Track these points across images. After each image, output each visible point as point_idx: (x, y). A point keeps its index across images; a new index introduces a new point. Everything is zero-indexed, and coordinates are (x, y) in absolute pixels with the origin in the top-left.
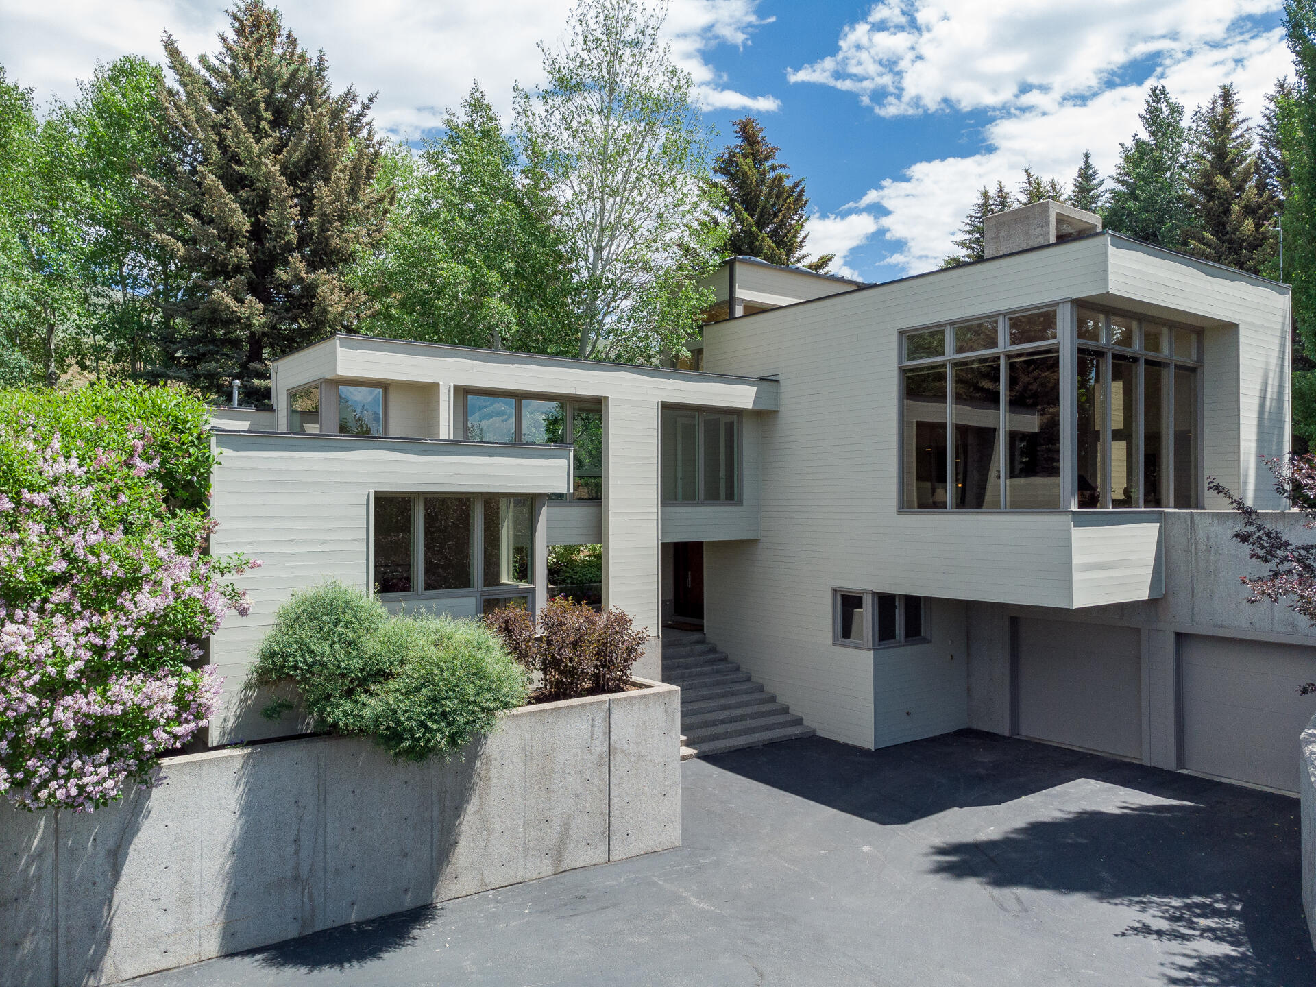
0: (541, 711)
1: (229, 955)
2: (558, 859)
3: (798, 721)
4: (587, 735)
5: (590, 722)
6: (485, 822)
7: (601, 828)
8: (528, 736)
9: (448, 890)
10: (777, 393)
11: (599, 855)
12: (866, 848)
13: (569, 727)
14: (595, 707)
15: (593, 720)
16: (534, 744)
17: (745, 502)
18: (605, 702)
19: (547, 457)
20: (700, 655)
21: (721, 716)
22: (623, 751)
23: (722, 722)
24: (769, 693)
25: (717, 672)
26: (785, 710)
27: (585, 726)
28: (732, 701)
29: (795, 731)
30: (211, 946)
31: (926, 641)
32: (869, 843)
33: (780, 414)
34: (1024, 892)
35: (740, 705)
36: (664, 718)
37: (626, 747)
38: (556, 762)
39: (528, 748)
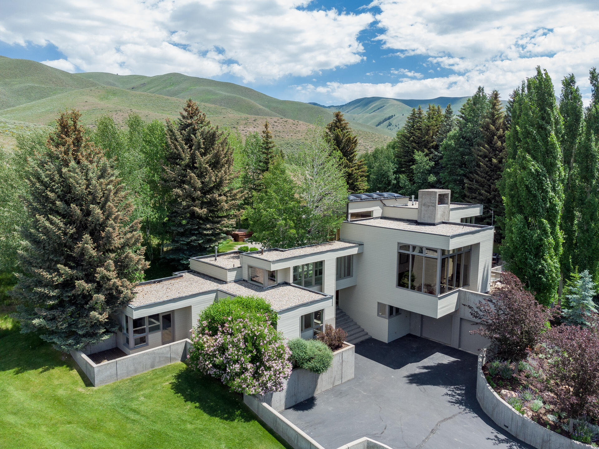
1: (286, 409)
2: (333, 384)
6: (322, 379)
7: (341, 377)
9: (317, 394)
10: (363, 248)
11: (339, 382)
12: (393, 376)
17: (353, 276)
30: (283, 408)
31: (400, 314)
32: (393, 375)
33: (364, 253)
34: (425, 387)
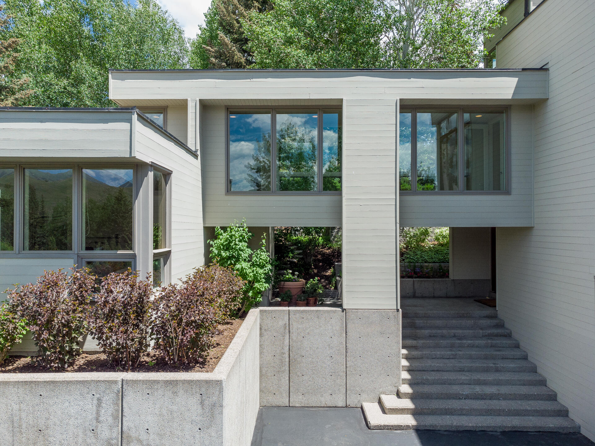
0: (31, 382)
3: (563, 413)
4: (91, 416)
5: (95, 402)
8: (16, 407)
10: (547, 81)
13: (67, 404)
14: (102, 387)
15: (99, 399)
16: (24, 415)
17: (514, 192)
18: (115, 382)
19: (106, 121)
20: (482, 329)
21: (466, 390)
22: (139, 441)
23: (467, 397)
24: (540, 375)
25: (491, 346)
26: (553, 397)
27: (90, 406)
28: (491, 377)
29: (551, 423)
33: (550, 102)
35: (498, 383)
36: (200, 411)
37: (143, 436)
38: (51, 439)
39: (16, 419)
